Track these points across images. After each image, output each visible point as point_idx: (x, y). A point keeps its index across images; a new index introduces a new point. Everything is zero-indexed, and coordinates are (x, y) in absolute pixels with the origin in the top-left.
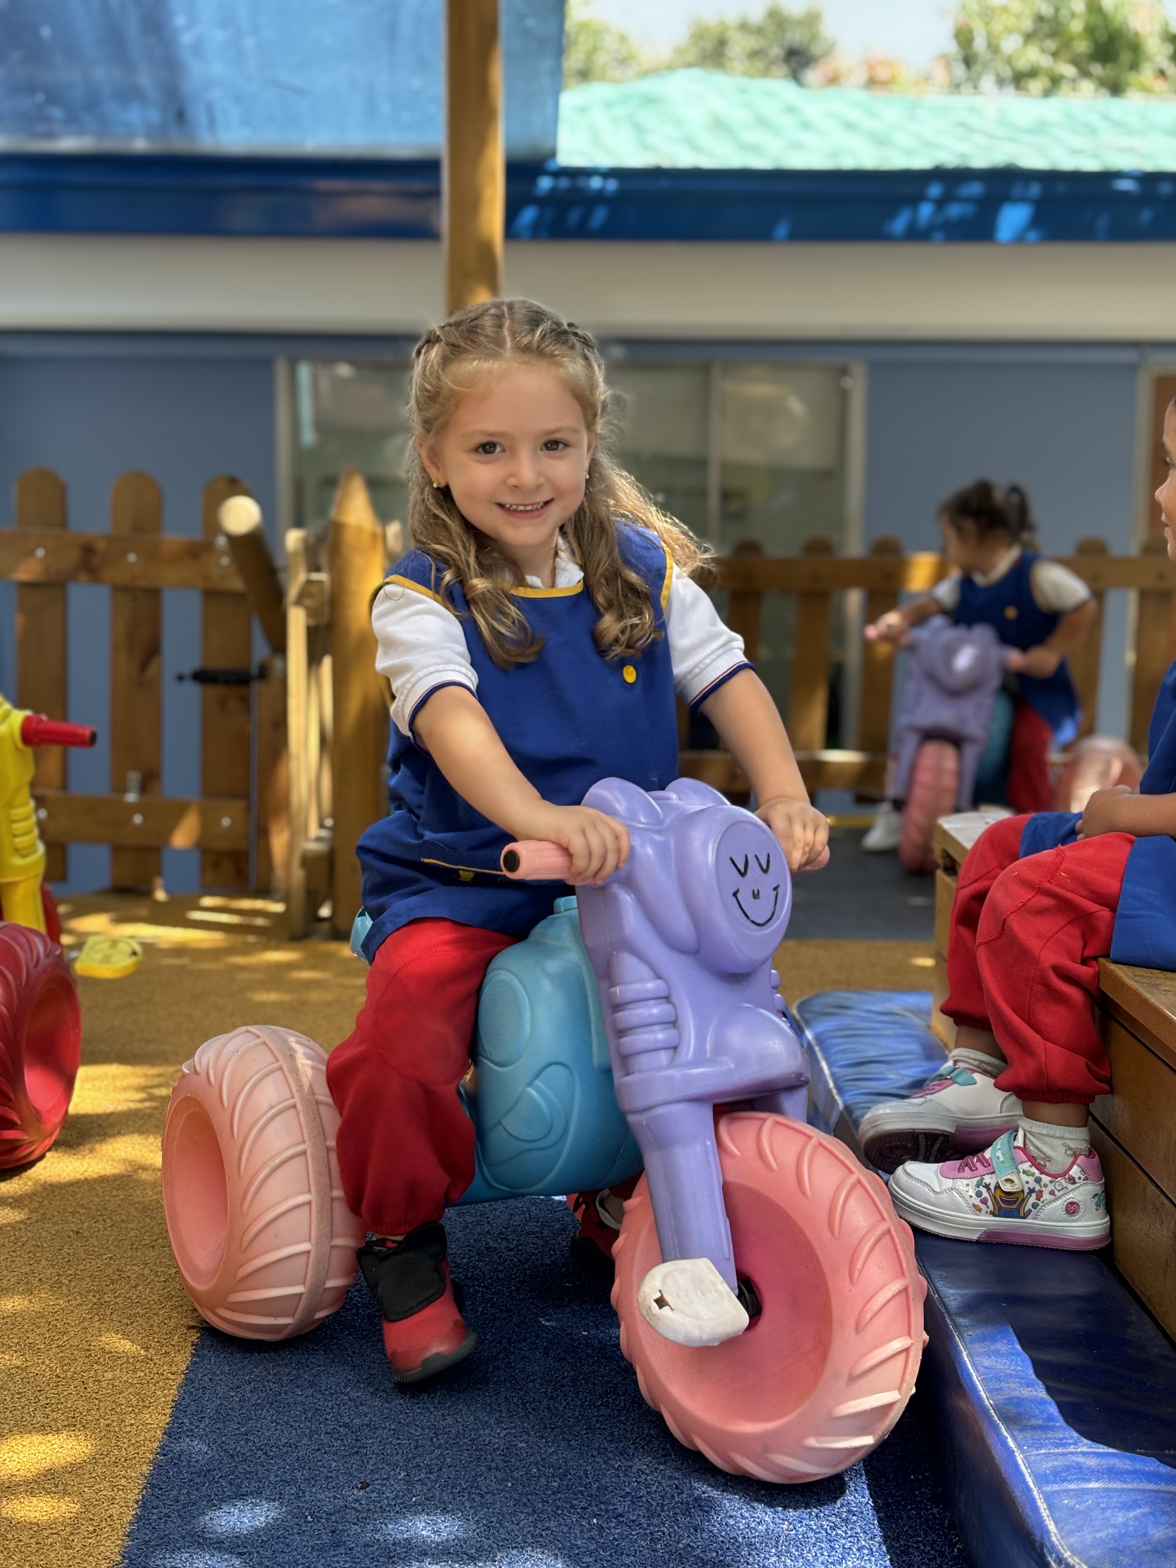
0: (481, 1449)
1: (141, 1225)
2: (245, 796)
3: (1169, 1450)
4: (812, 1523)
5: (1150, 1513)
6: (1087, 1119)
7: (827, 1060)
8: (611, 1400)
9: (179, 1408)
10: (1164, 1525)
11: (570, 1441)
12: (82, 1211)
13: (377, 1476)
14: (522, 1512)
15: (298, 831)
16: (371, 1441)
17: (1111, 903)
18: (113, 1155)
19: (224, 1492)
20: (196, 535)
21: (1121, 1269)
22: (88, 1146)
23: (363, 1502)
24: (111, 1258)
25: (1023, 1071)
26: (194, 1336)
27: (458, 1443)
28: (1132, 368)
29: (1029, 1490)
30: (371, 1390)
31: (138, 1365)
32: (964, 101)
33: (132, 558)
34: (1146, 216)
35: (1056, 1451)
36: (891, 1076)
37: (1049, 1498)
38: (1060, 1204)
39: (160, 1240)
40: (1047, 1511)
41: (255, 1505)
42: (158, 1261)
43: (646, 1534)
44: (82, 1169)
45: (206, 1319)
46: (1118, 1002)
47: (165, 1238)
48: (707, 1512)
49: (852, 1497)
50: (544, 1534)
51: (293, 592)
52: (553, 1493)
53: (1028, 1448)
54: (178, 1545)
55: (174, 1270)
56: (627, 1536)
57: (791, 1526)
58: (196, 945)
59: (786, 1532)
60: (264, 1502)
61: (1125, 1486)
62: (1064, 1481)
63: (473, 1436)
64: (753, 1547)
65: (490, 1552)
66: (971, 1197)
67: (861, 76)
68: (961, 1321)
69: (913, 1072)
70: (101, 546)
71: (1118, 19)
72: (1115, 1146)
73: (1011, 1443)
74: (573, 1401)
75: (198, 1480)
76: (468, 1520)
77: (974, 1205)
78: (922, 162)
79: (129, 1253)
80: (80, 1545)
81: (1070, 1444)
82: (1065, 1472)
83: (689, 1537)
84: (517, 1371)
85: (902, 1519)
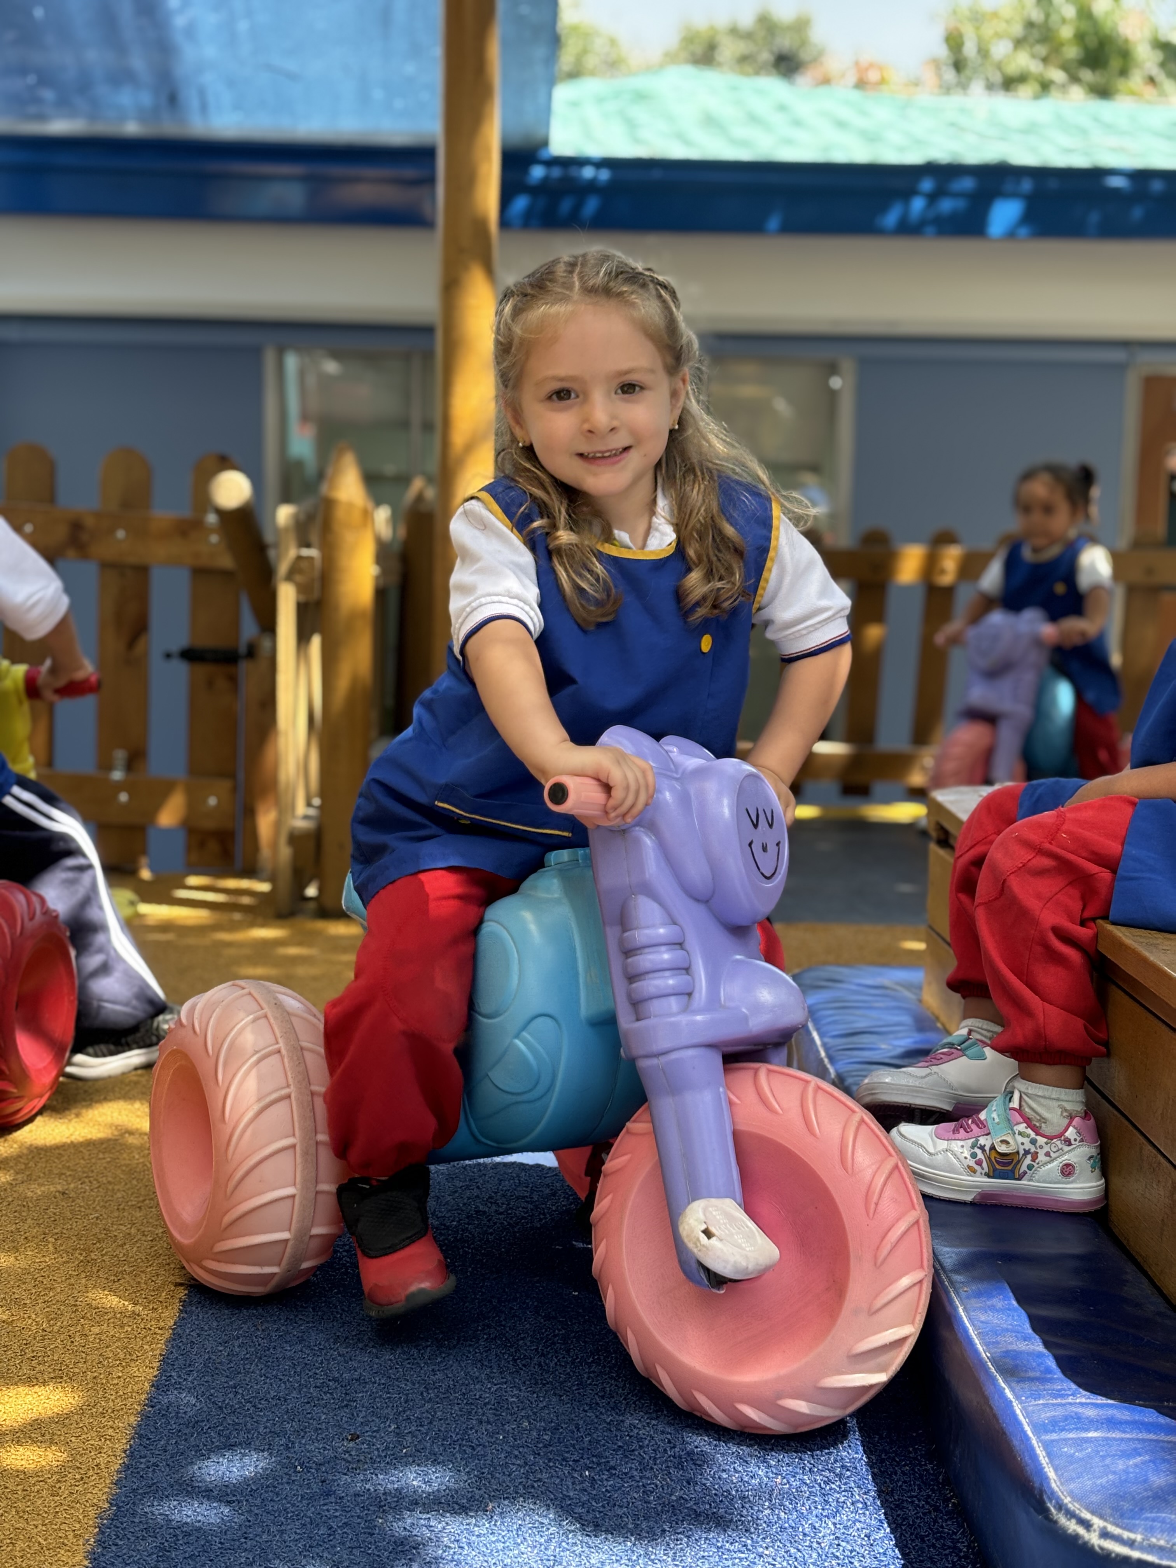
0: (471, 1404)
1: (127, 1187)
2: (231, 775)
3: (1168, 1401)
4: (806, 1477)
5: (1150, 1461)
6: (1084, 1082)
7: (818, 1030)
8: (602, 1358)
9: (166, 1361)
10: (1164, 1472)
11: (561, 1396)
12: (68, 1173)
13: (367, 1428)
14: (513, 1464)
15: (285, 809)
16: (360, 1395)
17: (1112, 865)
18: (100, 1119)
19: (213, 1443)
20: (186, 513)
21: (1115, 1231)
22: (74, 1111)
23: (353, 1453)
24: (97, 1218)
25: (1022, 1033)
26: (182, 1293)
27: (448, 1397)
28: (1121, 368)
29: (1028, 1439)
30: (360, 1345)
31: (125, 1320)
32: (956, 100)
33: (121, 534)
34: (1137, 213)
35: (1055, 1401)
36: (883, 1046)
37: (1046, 1446)
38: (1056, 1165)
39: (147, 1202)
40: (1046, 1459)
41: (244, 1455)
42: (145, 1221)
43: (638, 1486)
44: (67, 1133)
45: (195, 1277)
46: (1116, 962)
47: (152, 1199)
48: (700, 1466)
49: (846, 1453)
50: (536, 1485)
51: (283, 568)
52: (545, 1446)
53: (1027, 1398)
54: (166, 1493)
55: (161, 1230)
56: (620, 1488)
57: (785, 1481)
58: (181, 922)
59: (780, 1486)
60: (253, 1453)
61: (1123, 1436)
62: (1062, 1430)
63: (464, 1391)
64: (747, 1500)
65: (481, 1502)
66: (966, 1158)
67: (852, 79)
68: (957, 1278)
69: (906, 1042)
70: (89, 522)
71: (1108, 26)
72: (1111, 1108)
73: (1009, 1393)
74: (563, 1358)
75: (187, 1431)
76: (459, 1471)
77: (969, 1167)
78: (914, 157)
79: (116, 1214)
80: (67, 1492)
81: (1069, 1395)
82: (1063, 1422)
83: (681, 1489)
84: (508, 1329)
85: (896, 1474)
